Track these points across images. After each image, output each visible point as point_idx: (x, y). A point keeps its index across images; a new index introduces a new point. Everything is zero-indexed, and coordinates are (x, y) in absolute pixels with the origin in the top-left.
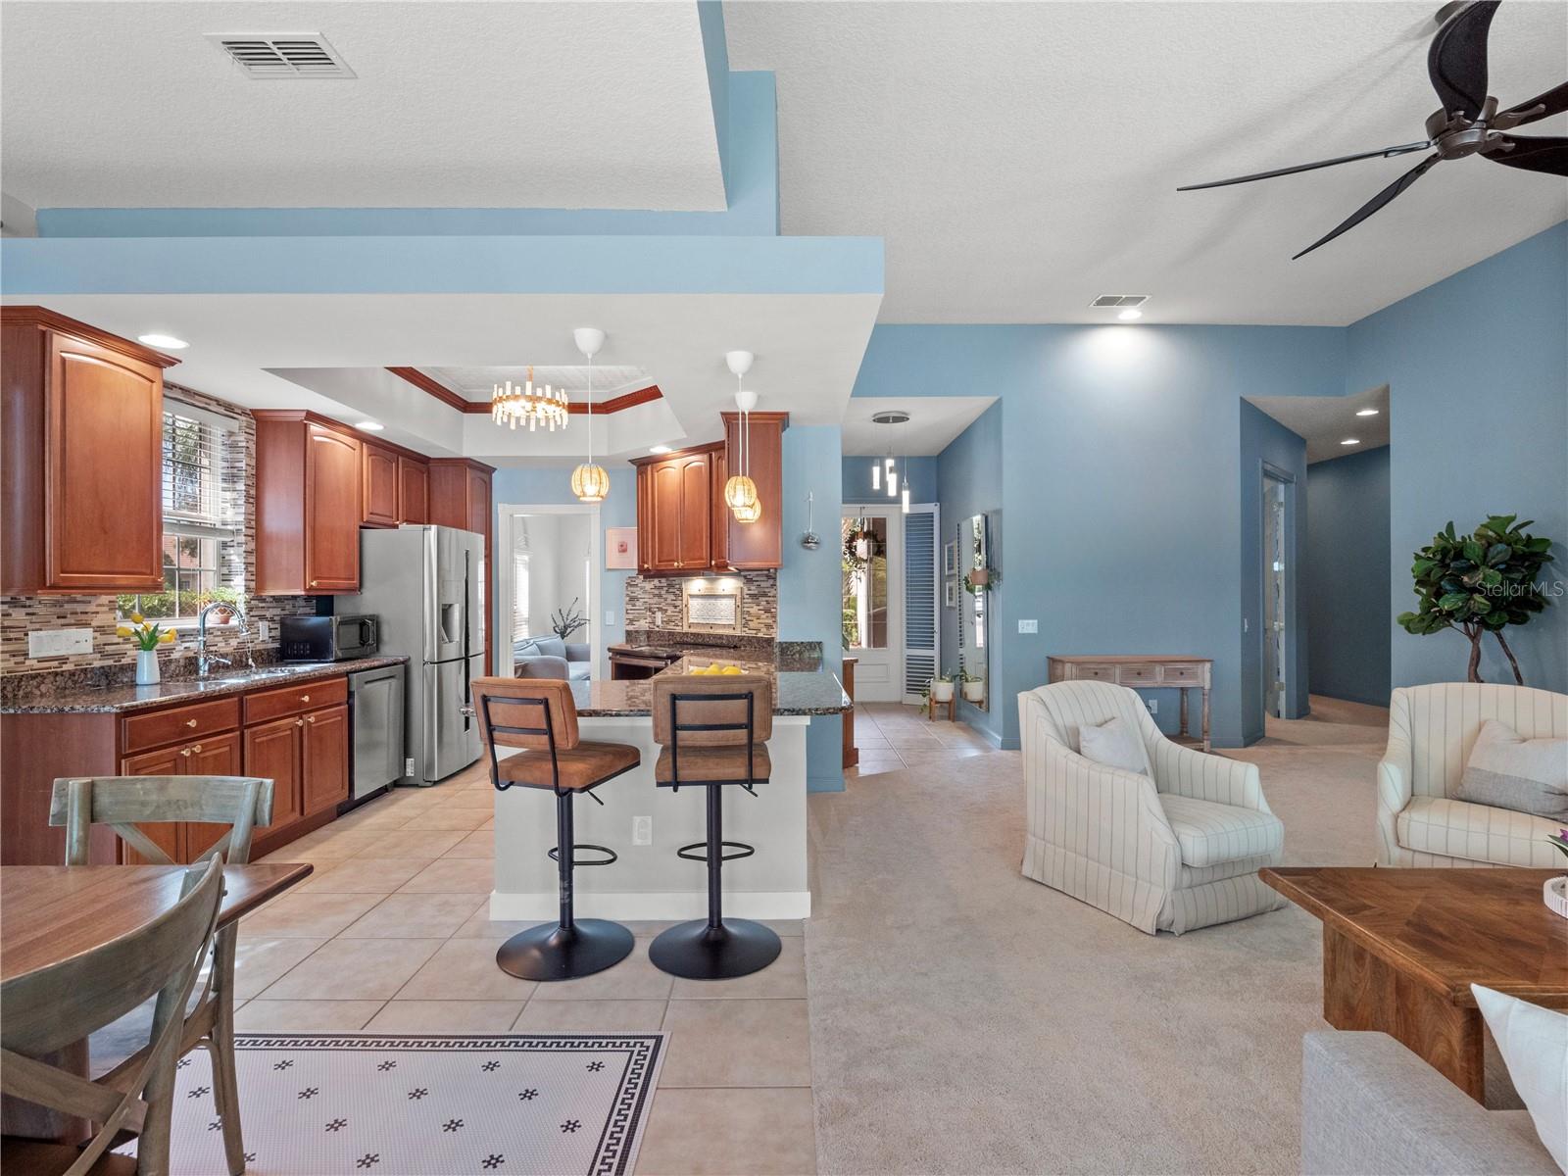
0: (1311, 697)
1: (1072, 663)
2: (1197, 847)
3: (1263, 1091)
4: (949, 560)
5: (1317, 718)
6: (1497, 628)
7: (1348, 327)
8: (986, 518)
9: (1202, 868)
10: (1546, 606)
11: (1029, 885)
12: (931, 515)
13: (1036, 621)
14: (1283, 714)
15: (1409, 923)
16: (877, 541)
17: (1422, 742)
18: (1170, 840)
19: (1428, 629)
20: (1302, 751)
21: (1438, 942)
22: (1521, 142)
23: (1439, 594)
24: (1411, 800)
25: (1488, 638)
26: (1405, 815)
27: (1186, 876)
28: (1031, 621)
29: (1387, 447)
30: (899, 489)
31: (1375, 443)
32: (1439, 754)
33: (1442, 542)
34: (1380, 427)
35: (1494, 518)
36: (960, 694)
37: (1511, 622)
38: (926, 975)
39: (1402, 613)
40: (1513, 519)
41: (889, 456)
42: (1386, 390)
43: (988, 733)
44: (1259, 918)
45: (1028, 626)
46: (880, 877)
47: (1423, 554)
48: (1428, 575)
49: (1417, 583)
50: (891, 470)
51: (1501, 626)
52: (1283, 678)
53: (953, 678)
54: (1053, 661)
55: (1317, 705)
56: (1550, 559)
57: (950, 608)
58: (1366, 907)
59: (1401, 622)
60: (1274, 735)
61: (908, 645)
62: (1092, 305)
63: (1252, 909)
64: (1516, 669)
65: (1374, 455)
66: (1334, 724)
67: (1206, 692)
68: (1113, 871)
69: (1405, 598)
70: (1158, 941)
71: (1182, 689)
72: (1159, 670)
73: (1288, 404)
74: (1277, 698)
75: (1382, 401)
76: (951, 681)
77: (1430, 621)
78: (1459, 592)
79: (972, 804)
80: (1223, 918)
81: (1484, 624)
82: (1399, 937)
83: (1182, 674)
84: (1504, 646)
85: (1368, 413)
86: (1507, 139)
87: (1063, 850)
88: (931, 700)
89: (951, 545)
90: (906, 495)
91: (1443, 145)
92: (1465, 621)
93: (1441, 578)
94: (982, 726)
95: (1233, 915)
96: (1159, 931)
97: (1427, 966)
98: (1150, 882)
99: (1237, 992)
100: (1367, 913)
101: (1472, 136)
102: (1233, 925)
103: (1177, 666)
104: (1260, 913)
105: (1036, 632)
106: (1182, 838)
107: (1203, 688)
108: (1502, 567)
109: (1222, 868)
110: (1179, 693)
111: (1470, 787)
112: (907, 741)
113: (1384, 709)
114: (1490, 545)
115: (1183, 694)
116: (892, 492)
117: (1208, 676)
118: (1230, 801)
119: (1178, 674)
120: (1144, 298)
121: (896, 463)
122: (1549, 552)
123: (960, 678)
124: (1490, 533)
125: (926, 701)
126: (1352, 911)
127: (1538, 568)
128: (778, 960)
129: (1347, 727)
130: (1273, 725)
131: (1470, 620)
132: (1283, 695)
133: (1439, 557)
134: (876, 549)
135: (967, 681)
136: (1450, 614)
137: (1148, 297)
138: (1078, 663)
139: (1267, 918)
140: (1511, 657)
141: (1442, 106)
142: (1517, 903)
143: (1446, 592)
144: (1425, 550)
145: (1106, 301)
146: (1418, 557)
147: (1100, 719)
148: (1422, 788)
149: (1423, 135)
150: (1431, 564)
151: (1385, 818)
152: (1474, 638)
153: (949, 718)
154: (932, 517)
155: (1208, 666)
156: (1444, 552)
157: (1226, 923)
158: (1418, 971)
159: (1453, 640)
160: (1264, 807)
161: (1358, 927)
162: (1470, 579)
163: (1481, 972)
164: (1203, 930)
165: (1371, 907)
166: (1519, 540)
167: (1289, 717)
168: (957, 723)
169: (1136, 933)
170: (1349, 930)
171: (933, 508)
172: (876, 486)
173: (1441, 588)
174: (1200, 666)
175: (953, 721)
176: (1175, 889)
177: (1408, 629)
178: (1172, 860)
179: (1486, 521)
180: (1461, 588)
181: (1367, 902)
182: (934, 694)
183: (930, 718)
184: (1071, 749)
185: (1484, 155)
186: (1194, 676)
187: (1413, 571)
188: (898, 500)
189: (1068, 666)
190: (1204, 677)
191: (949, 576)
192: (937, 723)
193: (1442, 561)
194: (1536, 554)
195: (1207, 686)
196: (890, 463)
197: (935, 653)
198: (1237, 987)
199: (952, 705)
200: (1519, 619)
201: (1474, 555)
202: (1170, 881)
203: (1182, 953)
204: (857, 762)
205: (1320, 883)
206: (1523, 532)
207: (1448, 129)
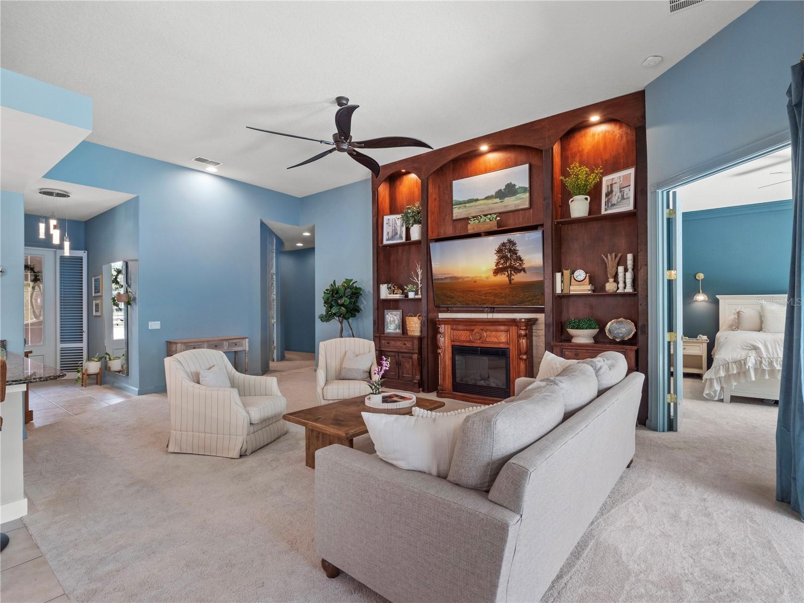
0: (285, 352)
1: (181, 343)
2: (256, 414)
3: (290, 497)
4: (95, 287)
5: (288, 360)
6: (347, 319)
7: (301, 198)
8: (127, 264)
9: (257, 424)
10: (361, 311)
11: (173, 456)
12: (81, 258)
13: (159, 322)
14: (275, 360)
15: (332, 420)
16: (34, 272)
17: (329, 361)
18: (245, 414)
19: (328, 320)
20: (284, 374)
21: (342, 423)
22: (359, 154)
23: (331, 307)
24: (327, 382)
25: (345, 321)
26: (326, 387)
27: (252, 429)
28: (157, 322)
29: (313, 249)
30: (62, 239)
31: (310, 246)
32: (334, 364)
33: (332, 288)
34: (311, 240)
35: (347, 280)
36: (105, 368)
37: (351, 317)
38: (125, 513)
39: (320, 314)
40: (352, 280)
41: (53, 217)
42: (314, 226)
43: (126, 388)
44: (278, 440)
45: (155, 325)
46: (76, 477)
47: (326, 292)
48: (328, 299)
49: (324, 303)
50: (55, 227)
51: (349, 318)
52: (275, 345)
53: (100, 359)
54: (169, 343)
55: (288, 355)
56: (361, 294)
57: (96, 316)
58: (319, 418)
59: (319, 318)
60: (273, 369)
61: (61, 341)
62: (193, 160)
63: (276, 437)
64: (353, 333)
65: (308, 251)
66: (296, 361)
67: (246, 352)
68: (219, 435)
69: (320, 309)
70: (241, 460)
71: (235, 352)
72: (226, 344)
73: (278, 225)
74: (273, 353)
75: (312, 231)
76: (99, 361)
77: (327, 318)
78: (337, 306)
79: (127, 427)
80: (266, 443)
81: (344, 317)
82: (331, 424)
83: (236, 344)
84: (350, 325)
85: (307, 234)
86: (354, 151)
87: (192, 433)
88: (83, 374)
89: (97, 277)
90: (67, 244)
91: (338, 146)
92: (339, 317)
93: (332, 301)
94: (124, 385)
95: (269, 441)
96: (241, 456)
97: (340, 430)
98: (237, 436)
99: (275, 467)
100: (320, 420)
101: (345, 146)
102: (270, 445)
103: (234, 342)
104: (279, 437)
105: (159, 328)
106: (250, 412)
107: (245, 350)
108: (349, 297)
109: (266, 422)
110: (234, 354)
111: (343, 374)
112: (68, 401)
113: (313, 354)
114: (346, 289)
115: (235, 355)
116: (56, 240)
117: (247, 344)
118: (267, 394)
119: (234, 344)
120: (219, 164)
121: (58, 223)
122: (361, 292)
123: (104, 359)
124: (346, 285)
125: (79, 375)
126: (316, 420)
127: (358, 298)
128: (9, 545)
129: (299, 362)
130: (273, 365)
131: (340, 316)
132: (275, 351)
133: (331, 293)
134: (33, 277)
135: (110, 359)
136: (335, 314)
137: (221, 164)
138: (185, 343)
139: (282, 438)
140: (351, 329)
141: (337, 132)
142: (359, 406)
143: (333, 306)
144: (327, 290)
145: (199, 160)
146: (325, 293)
147: (208, 367)
148: (329, 378)
149: (332, 140)
150: (329, 295)
151: (319, 390)
152: (341, 323)
153: (97, 384)
154: (82, 259)
155: (247, 340)
156: (333, 291)
157: (267, 445)
158: (337, 432)
159: (335, 323)
160: (279, 394)
161: (319, 425)
162: (341, 301)
163: (353, 427)
164: (259, 450)
165: (321, 418)
166: (353, 288)
167: (277, 361)
168: (102, 386)
169: (231, 460)
170: (316, 427)
171: (82, 254)
172: (42, 235)
173: (332, 304)
174: (244, 340)
175: (100, 385)
176: (248, 435)
177: (321, 320)
178: (247, 422)
179: (344, 280)
180: (338, 305)
181: (320, 417)
182: (86, 370)
183: (82, 385)
184: (194, 382)
185: (348, 154)
186: (241, 345)
187: (323, 298)
188: (61, 247)
189: (179, 346)
190: (246, 345)
191: (95, 297)
192: (87, 388)
193: (332, 294)
194: (357, 293)
195: (247, 350)
196: (53, 222)
197: (84, 345)
198: (275, 466)
199: (99, 376)
200: (354, 316)
201: (341, 292)
202: (245, 432)
203: (251, 461)
204: (32, 420)
205: (304, 415)
206: (354, 285)
207: (339, 141)
